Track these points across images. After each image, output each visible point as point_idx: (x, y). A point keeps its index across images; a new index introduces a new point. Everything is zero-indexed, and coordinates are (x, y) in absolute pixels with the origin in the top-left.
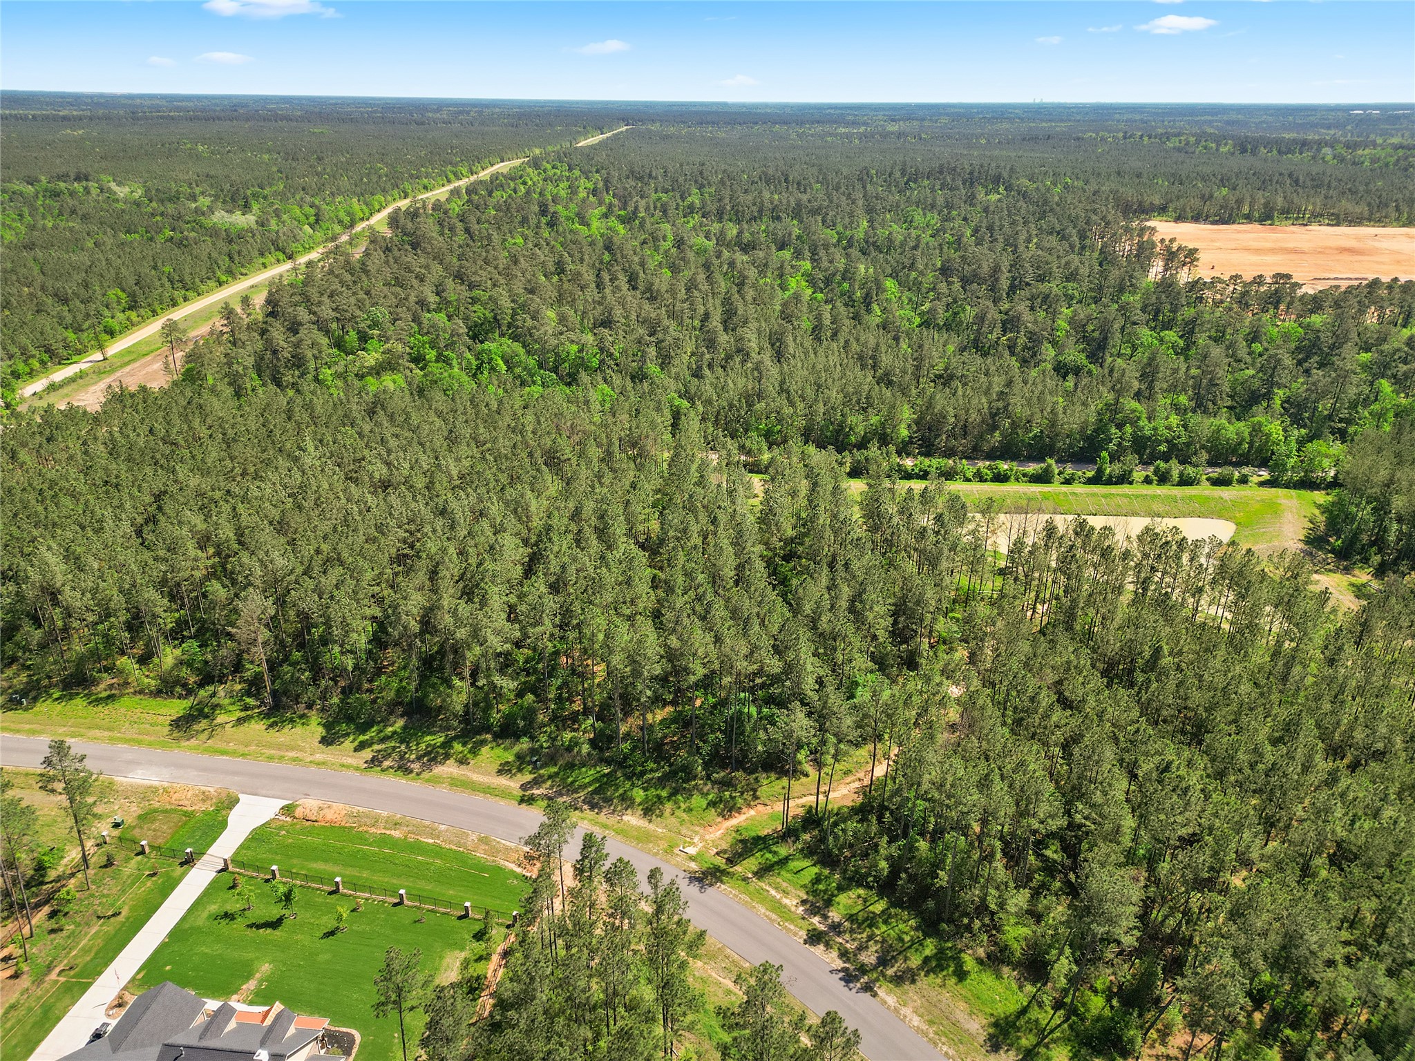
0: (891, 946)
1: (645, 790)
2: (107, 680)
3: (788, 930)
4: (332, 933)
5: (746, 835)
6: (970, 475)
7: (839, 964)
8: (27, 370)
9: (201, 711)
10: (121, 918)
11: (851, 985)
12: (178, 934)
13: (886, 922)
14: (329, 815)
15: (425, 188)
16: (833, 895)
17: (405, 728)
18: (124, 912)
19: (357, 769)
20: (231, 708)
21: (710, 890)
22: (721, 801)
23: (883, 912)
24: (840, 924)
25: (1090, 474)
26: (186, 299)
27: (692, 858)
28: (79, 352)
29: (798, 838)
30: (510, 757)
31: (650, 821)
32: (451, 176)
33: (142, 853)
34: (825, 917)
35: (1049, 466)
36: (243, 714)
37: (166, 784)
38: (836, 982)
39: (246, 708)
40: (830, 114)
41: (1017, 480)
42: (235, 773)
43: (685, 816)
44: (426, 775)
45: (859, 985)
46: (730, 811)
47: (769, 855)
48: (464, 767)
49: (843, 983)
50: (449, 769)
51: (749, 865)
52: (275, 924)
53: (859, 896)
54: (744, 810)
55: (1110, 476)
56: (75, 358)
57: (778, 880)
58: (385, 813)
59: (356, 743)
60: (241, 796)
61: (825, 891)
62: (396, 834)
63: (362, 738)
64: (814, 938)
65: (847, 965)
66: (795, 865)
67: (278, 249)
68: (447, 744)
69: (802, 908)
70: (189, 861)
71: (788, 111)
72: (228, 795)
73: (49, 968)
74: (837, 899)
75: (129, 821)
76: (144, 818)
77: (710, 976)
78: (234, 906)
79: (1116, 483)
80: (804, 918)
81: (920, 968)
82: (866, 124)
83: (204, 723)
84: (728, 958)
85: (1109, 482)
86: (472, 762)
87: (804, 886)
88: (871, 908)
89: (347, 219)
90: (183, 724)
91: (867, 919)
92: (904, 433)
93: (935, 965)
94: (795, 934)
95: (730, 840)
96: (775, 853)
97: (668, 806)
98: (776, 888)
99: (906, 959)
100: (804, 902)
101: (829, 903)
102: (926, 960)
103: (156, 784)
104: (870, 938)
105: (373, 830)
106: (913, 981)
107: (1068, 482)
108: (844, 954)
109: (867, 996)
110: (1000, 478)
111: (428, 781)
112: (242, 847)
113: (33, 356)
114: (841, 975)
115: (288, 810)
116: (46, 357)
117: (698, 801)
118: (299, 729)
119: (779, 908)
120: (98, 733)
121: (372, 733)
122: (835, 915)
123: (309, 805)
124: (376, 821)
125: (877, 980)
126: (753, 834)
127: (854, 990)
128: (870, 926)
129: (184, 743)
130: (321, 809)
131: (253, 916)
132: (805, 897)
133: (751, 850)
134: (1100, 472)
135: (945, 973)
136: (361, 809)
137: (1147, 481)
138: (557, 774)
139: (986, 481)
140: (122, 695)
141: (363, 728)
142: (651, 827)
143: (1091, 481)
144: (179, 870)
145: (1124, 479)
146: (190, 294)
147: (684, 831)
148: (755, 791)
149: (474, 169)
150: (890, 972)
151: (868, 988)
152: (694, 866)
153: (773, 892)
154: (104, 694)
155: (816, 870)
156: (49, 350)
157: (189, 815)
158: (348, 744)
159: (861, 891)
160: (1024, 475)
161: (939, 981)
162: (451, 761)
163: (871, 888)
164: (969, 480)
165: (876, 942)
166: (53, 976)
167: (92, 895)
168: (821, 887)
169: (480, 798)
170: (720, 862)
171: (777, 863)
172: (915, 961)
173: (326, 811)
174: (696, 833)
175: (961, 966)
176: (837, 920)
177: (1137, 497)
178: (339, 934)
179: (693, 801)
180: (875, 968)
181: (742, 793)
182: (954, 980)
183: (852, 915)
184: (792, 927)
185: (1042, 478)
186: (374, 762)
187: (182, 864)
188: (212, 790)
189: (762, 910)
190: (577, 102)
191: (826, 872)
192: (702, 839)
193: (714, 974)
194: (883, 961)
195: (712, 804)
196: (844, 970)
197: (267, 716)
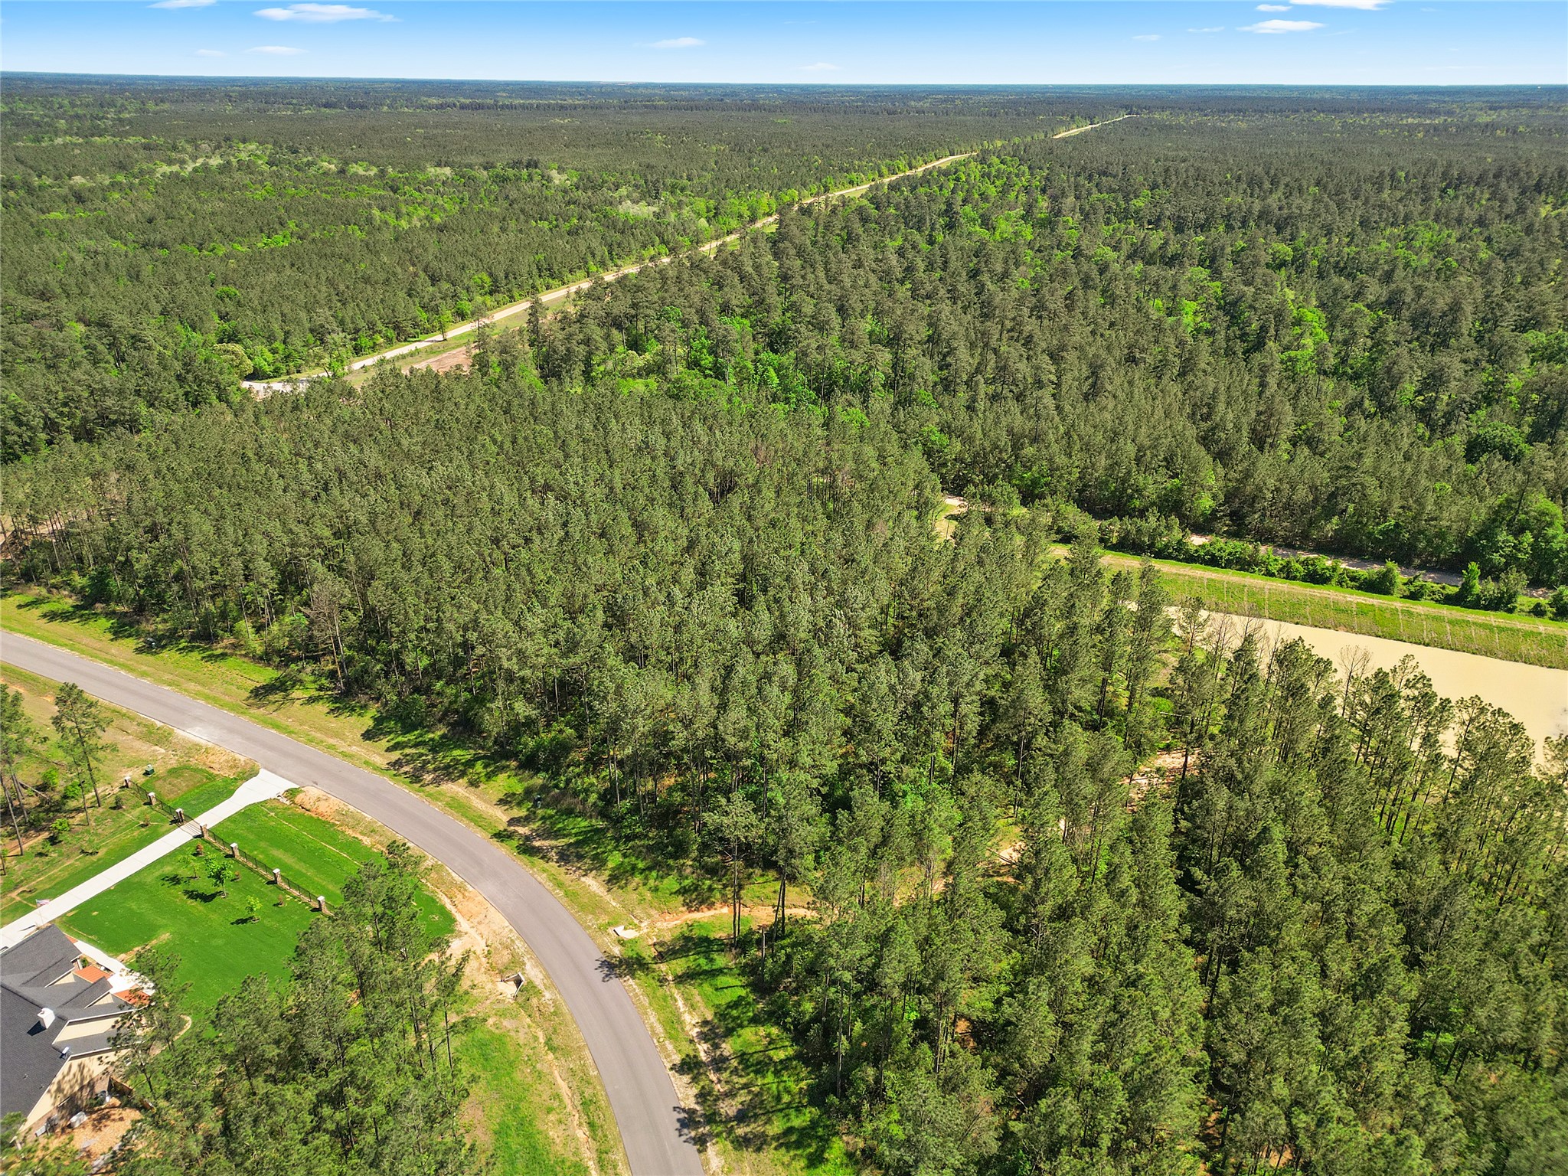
0: (762, 1102)
1: (625, 856)
2: (229, 640)
3: (664, 1048)
4: (243, 921)
5: (696, 933)
6: (1274, 568)
7: (691, 1103)
8: (371, 344)
9: (283, 683)
10: (94, 858)
11: (685, 1131)
12: (125, 886)
13: (777, 1073)
14: (323, 807)
15: (851, 182)
16: (741, 1026)
17: (443, 736)
18: (102, 853)
19: (376, 768)
20: (309, 686)
21: (615, 982)
22: (696, 889)
23: (781, 1061)
24: (726, 1059)
25: (1452, 590)
26: (548, 287)
27: (622, 943)
28: (427, 332)
29: (744, 952)
30: (519, 789)
31: (609, 890)
32: (884, 170)
33: (150, 803)
34: (716, 1046)
35: (1389, 571)
36: (316, 694)
37: (210, 745)
38: (671, 1121)
39: (321, 689)
40: (1410, 100)
41: (1340, 583)
42: (272, 748)
43: (649, 894)
44: (431, 789)
45: (693, 1134)
46: (702, 903)
47: (702, 961)
48: (472, 789)
49: (678, 1125)
50: (457, 789)
51: (680, 965)
52: (207, 898)
53: (768, 1035)
54: (718, 905)
55: (1479, 597)
56: (421, 337)
57: (695, 992)
58: (369, 818)
59: (392, 743)
60: (262, 772)
61: (734, 1019)
62: (367, 841)
63: (400, 739)
64: (689, 1066)
65: (698, 1108)
66: (723, 980)
67: (663, 242)
68: (470, 764)
69: (698, 1030)
70: (178, 821)
71: (1355, 96)
72: (252, 768)
73: (17, 886)
74: (741, 1031)
75: (160, 770)
76: (174, 772)
77: (551, 1073)
78: (183, 872)
79: (1486, 608)
80: (691, 1041)
81: (776, 1138)
82: (1450, 113)
83: (279, 696)
84: (580, 1059)
85: (1476, 605)
86: (482, 786)
87: (718, 1006)
88: (771, 1053)
89: (747, 213)
90: (261, 693)
91: (759, 1062)
92: (1206, 503)
93: (794, 1140)
94: (668, 1056)
95: (677, 933)
96: (712, 960)
97: (638, 879)
98: (686, 1000)
99: (769, 1121)
100: (705, 1023)
101: (729, 1032)
102: (789, 1131)
103: (203, 742)
104: (745, 1086)
105: (350, 832)
106: (758, 1150)
107: (1414, 596)
108: (703, 1096)
109: (692, 1149)
110: (1316, 578)
111: (430, 795)
112: (229, 819)
113: (380, 332)
114: (683, 1115)
115: (291, 793)
116: (392, 333)
117: (671, 883)
118: (354, 718)
119: (673, 1023)
120: (192, 686)
121: (411, 736)
122: (728, 1048)
123: (311, 794)
124: (357, 823)
125: (718, 1135)
126: (704, 934)
127: (684, 1138)
128: (757, 1072)
129: (254, 711)
130: (319, 799)
131: (193, 885)
132: (709, 1017)
133: (689, 950)
134: (1466, 588)
135: (799, 1152)
136: (352, 808)
137: (1537, 611)
138: (551, 817)
139: (1294, 578)
140: (231, 655)
141: (407, 730)
142: (608, 897)
143: (1449, 600)
144: (168, 826)
145: (1502, 603)
146: (556, 282)
147: (637, 912)
148: (741, 887)
149: (914, 162)
150: (740, 1131)
151: (701, 1142)
152: (617, 951)
153: (680, 1003)
154: (219, 651)
155: (743, 992)
156: (397, 327)
157: (211, 778)
158: (384, 743)
159: (774, 1031)
160: (1353, 579)
161: (786, 1159)
162: (463, 781)
163: (787, 1030)
164: (1272, 575)
165: (750, 1092)
166: (14, 894)
167: (88, 832)
168: (734, 1013)
169: (463, 824)
170: (648, 953)
171: (705, 972)
172: (776, 1127)
173: (322, 803)
174: (650, 916)
175: (823, 1151)
176: (726, 1054)
177: (1501, 630)
178: (248, 924)
179: (666, 881)
180: (729, 1120)
181: (725, 886)
182: (803, 1163)
183: (744, 1054)
184: (670, 1047)
185: (1379, 586)
186: (396, 764)
187: (172, 822)
188: (242, 759)
189: (653, 1019)
190: (1090, 87)
191: (752, 997)
192: (652, 926)
193: (556, 1073)
194: (742, 1117)
195: (683, 891)
196: (691, 1112)
197: (335, 700)
